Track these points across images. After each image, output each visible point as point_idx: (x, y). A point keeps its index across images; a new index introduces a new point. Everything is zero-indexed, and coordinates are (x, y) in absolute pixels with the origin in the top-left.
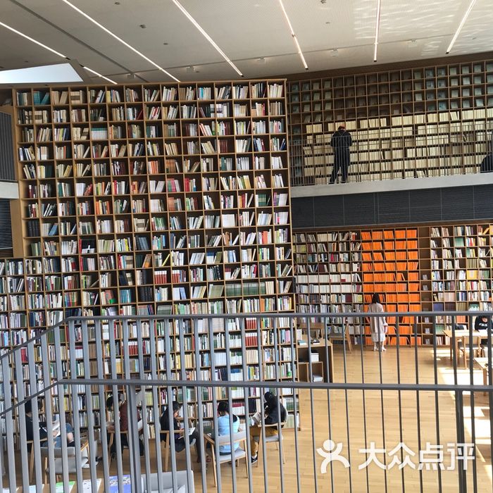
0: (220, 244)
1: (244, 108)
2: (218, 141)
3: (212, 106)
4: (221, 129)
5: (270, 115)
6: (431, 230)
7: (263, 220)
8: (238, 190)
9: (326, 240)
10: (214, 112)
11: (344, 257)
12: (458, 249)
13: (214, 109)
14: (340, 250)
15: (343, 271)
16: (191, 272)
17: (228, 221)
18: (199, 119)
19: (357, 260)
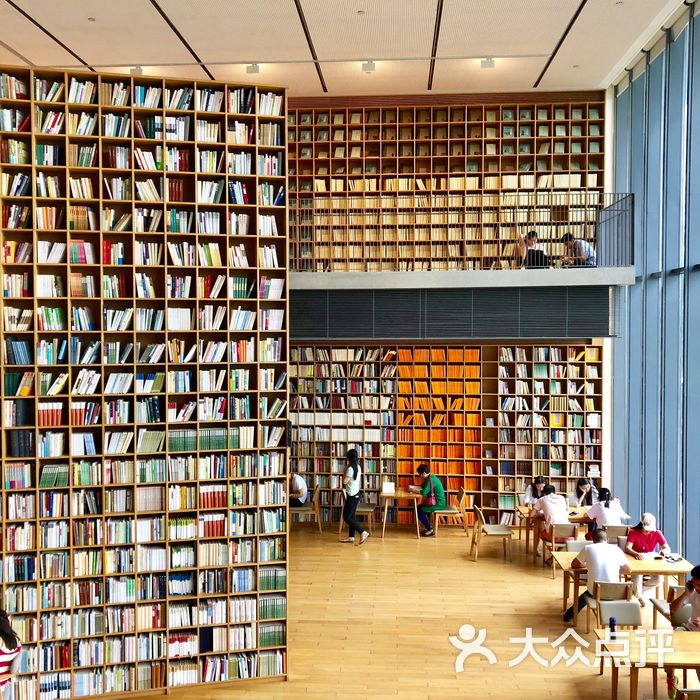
0: (162, 359)
1: (215, 128)
2: (167, 181)
3: (158, 119)
4: (172, 161)
5: (258, 144)
6: (501, 350)
7: (240, 321)
8: (197, 267)
9: (344, 359)
10: (161, 130)
11: (370, 386)
12: (539, 380)
13: (162, 124)
14: (365, 375)
15: (368, 407)
16: (106, 407)
17: (178, 320)
18: (133, 139)
19: (389, 391)
